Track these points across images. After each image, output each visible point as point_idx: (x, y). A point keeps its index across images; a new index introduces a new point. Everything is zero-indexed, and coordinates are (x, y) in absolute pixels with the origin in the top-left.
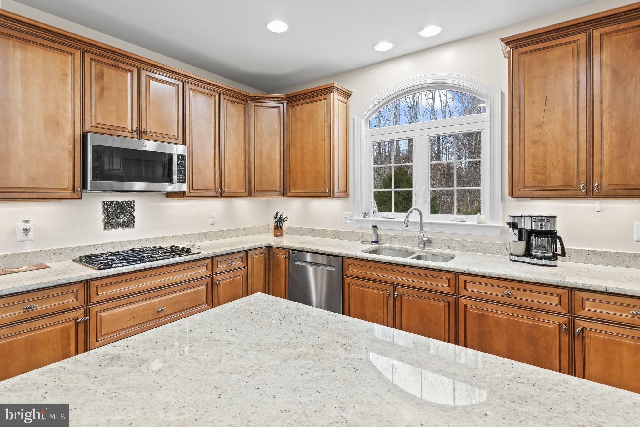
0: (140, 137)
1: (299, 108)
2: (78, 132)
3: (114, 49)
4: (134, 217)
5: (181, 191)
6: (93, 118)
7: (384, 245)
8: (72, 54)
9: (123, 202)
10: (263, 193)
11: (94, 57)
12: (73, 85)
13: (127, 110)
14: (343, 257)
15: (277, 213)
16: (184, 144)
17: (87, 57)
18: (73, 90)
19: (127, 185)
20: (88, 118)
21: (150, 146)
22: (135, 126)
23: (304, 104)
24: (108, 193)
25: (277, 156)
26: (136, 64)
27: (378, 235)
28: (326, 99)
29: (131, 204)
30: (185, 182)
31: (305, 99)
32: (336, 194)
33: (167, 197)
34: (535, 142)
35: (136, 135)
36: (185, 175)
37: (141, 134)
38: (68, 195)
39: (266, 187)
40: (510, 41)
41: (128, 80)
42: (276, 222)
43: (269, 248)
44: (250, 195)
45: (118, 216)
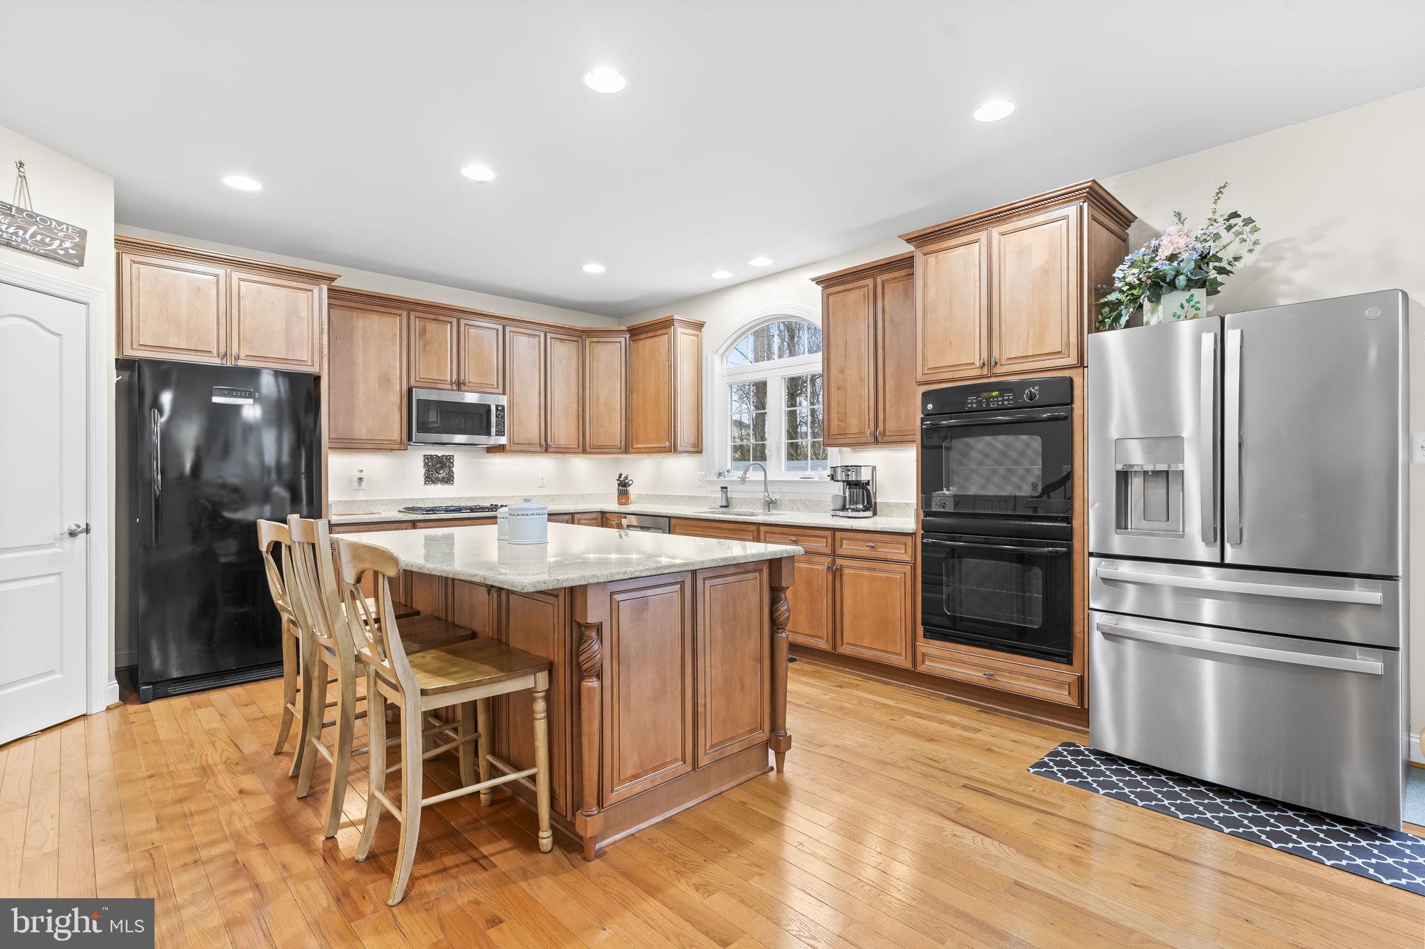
0: (459, 389)
1: (641, 343)
2: (405, 388)
3: (434, 304)
4: (453, 473)
5: (500, 445)
6: (417, 373)
7: (740, 510)
8: (400, 315)
9: (442, 456)
10: (600, 450)
11: (418, 314)
12: (401, 343)
13: (447, 362)
15: (621, 475)
16: (504, 393)
17: (412, 315)
18: (401, 348)
19: (445, 438)
20: (412, 373)
21: (471, 398)
22: (455, 377)
23: (646, 338)
24: (429, 446)
25: (618, 403)
26: (455, 314)
27: (727, 499)
28: (667, 333)
29: (449, 459)
30: (504, 435)
31: (647, 332)
32: (679, 449)
33: (488, 453)
34: (838, 389)
35: (455, 387)
36: (504, 427)
37: (459, 385)
38: (397, 447)
39: (603, 441)
40: (819, 281)
41: (448, 331)
42: (619, 485)
43: (603, 513)
44: (584, 451)
45: (438, 470)
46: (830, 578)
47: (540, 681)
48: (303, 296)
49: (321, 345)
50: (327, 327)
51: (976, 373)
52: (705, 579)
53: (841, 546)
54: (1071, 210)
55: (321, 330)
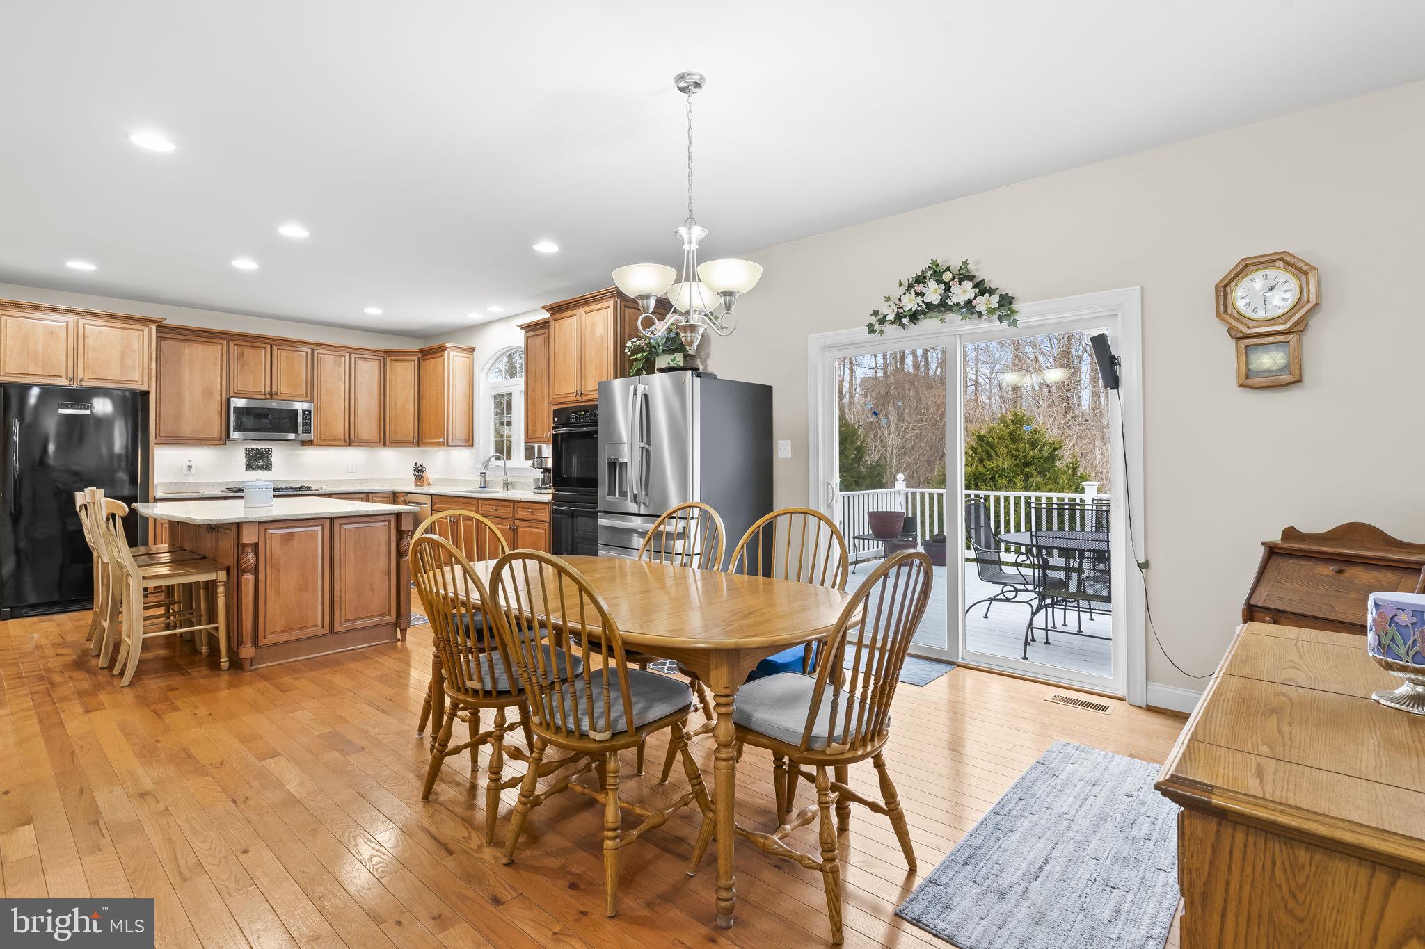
0: (272, 398)
1: (428, 362)
2: (224, 398)
3: (250, 335)
4: (271, 461)
5: (309, 440)
6: (235, 386)
7: (491, 490)
8: (220, 344)
9: (262, 449)
10: (399, 443)
11: (236, 342)
12: (221, 365)
13: (262, 377)
14: (431, 495)
15: (416, 463)
16: (312, 401)
17: (232, 344)
18: (221, 368)
20: (231, 385)
22: (268, 389)
23: (430, 359)
24: (250, 441)
25: (412, 407)
26: (269, 341)
27: (485, 482)
28: (442, 356)
29: (269, 451)
30: (310, 433)
31: (431, 354)
32: (451, 443)
33: (303, 446)
35: (268, 397)
36: (310, 426)
37: (272, 395)
38: (217, 442)
39: (399, 437)
40: (523, 327)
41: (263, 355)
42: (414, 470)
43: (394, 493)
44: (385, 445)
45: (258, 460)
46: (512, 535)
47: (221, 576)
48: (136, 335)
49: (150, 369)
50: (155, 356)
51: (574, 399)
52: (340, 525)
53: (517, 513)
54: (611, 303)
55: (150, 358)
